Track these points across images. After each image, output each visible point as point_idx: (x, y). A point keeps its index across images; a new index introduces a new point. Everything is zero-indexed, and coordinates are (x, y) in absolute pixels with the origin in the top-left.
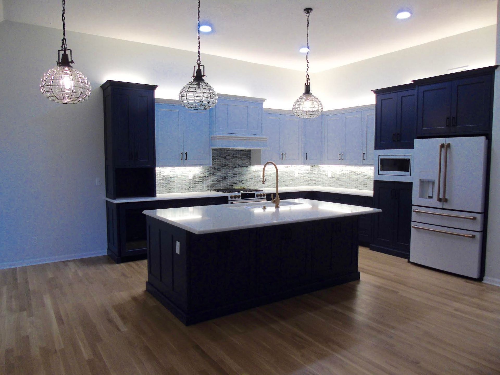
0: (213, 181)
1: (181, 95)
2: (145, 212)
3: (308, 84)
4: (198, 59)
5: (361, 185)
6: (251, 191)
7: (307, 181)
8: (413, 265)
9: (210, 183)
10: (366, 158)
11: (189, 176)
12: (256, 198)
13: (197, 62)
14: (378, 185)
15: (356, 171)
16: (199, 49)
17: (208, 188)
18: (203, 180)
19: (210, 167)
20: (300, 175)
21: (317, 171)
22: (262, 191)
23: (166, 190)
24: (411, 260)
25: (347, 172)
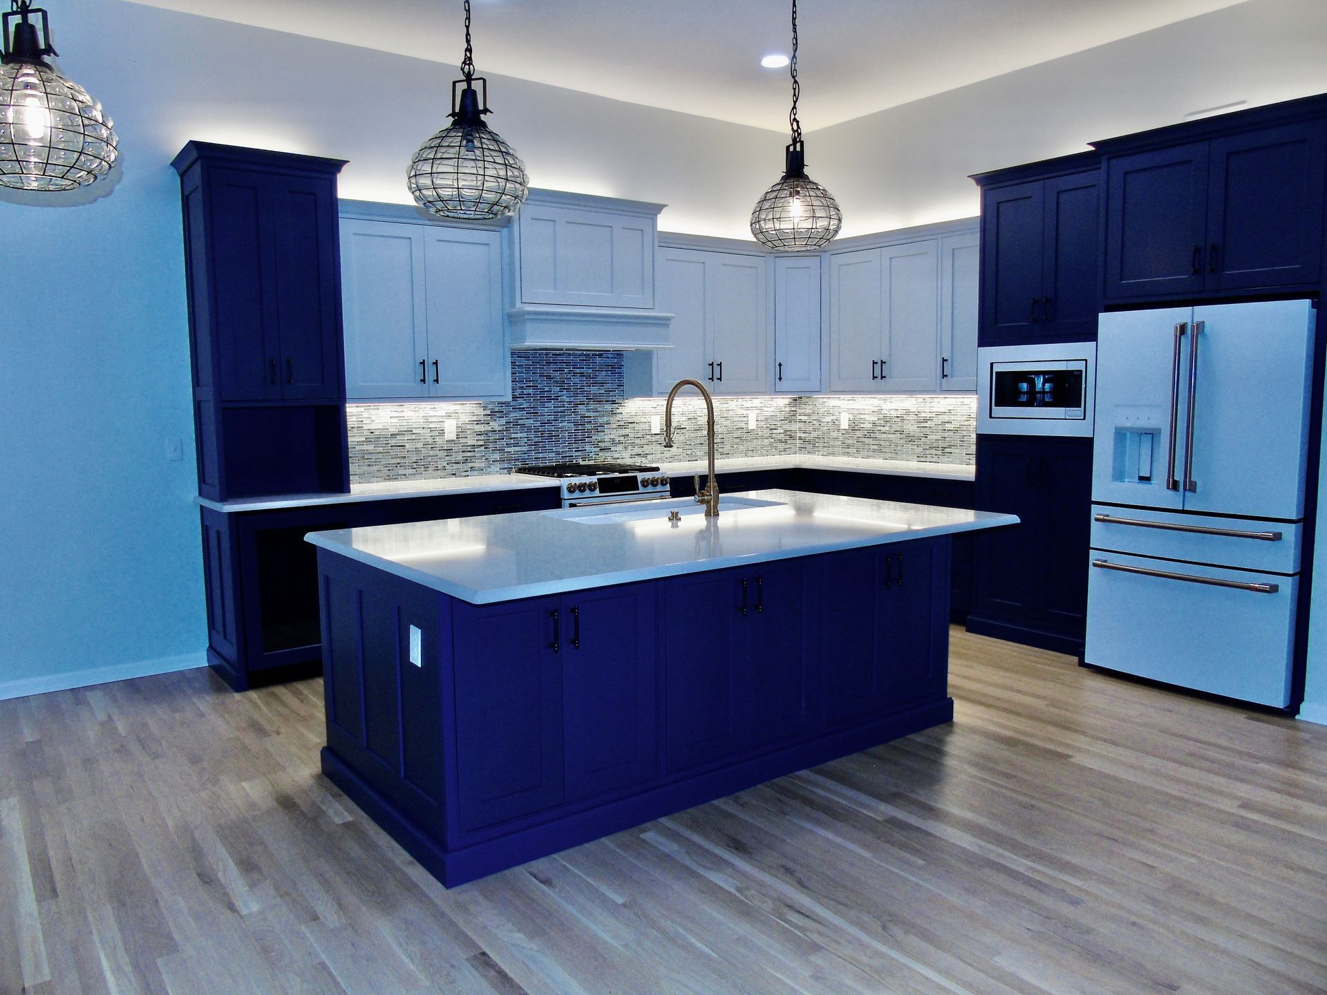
0: (516, 445)
1: (413, 173)
2: (310, 537)
3: (795, 148)
4: (465, 59)
5: (936, 448)
6: (626, 471)
7: (781, 441)
8: (1094, 672)
9: (507, 450)
10: (952, 374)
11: (445, 431)
12: (641, 489)
13: (462, 69)
14: (989, 447)
15: (920, 409)
16: (467, 27)
17: (501, 466)
18: (487, 441)
19: (507, 404)
20: (761, 424)
21: (808, 411)
22: (657, 469)
23: (379, 471)
24: (1088, 659)
25: (894, 414)
